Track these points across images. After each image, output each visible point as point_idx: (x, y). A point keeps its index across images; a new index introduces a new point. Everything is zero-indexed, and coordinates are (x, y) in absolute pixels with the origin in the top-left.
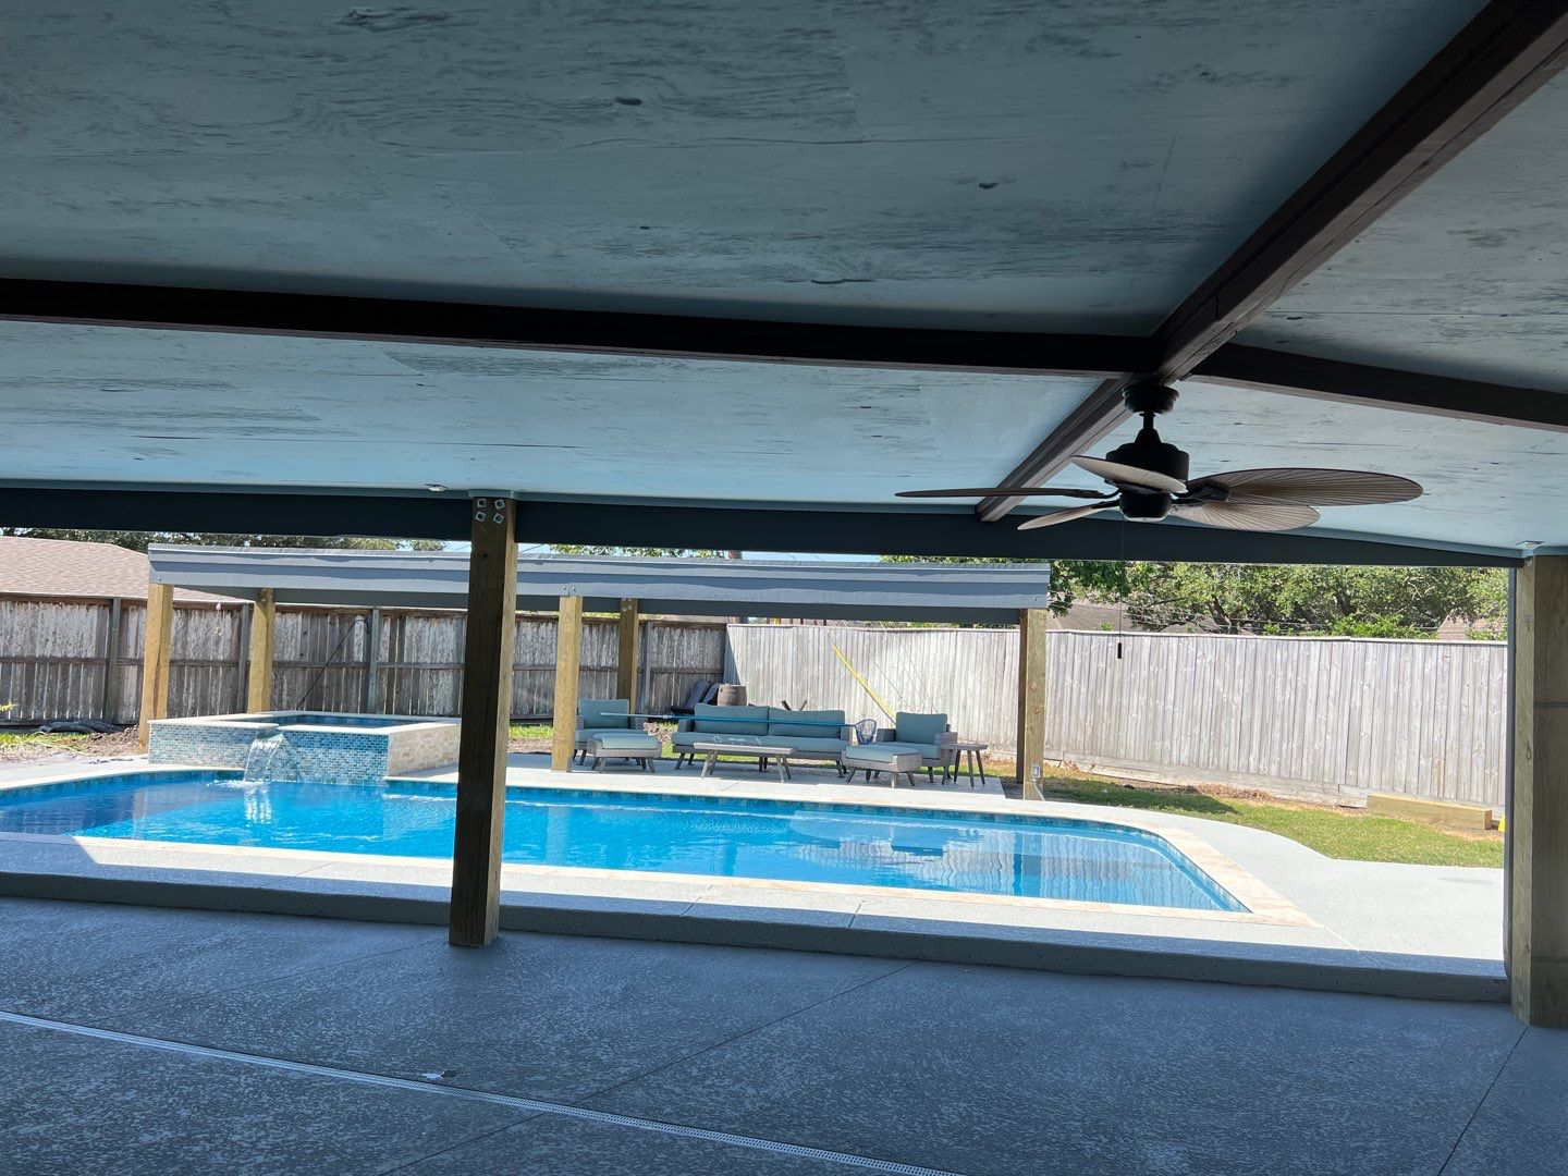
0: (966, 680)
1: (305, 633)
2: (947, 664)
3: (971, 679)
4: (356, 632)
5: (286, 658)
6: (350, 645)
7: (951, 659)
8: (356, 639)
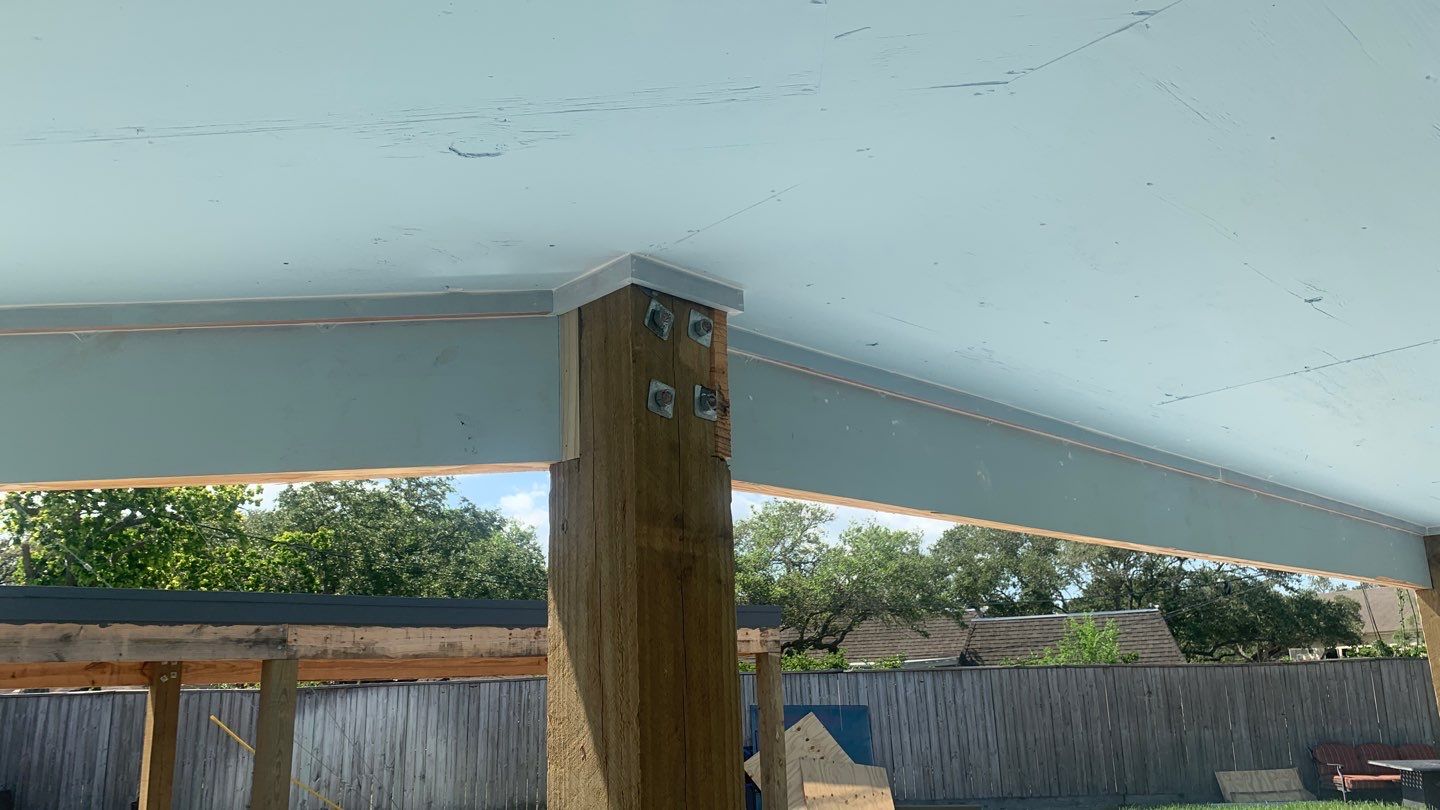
0: (425, 744)
2: (394, 727)
3: (431, 741)
7: (400, 722)
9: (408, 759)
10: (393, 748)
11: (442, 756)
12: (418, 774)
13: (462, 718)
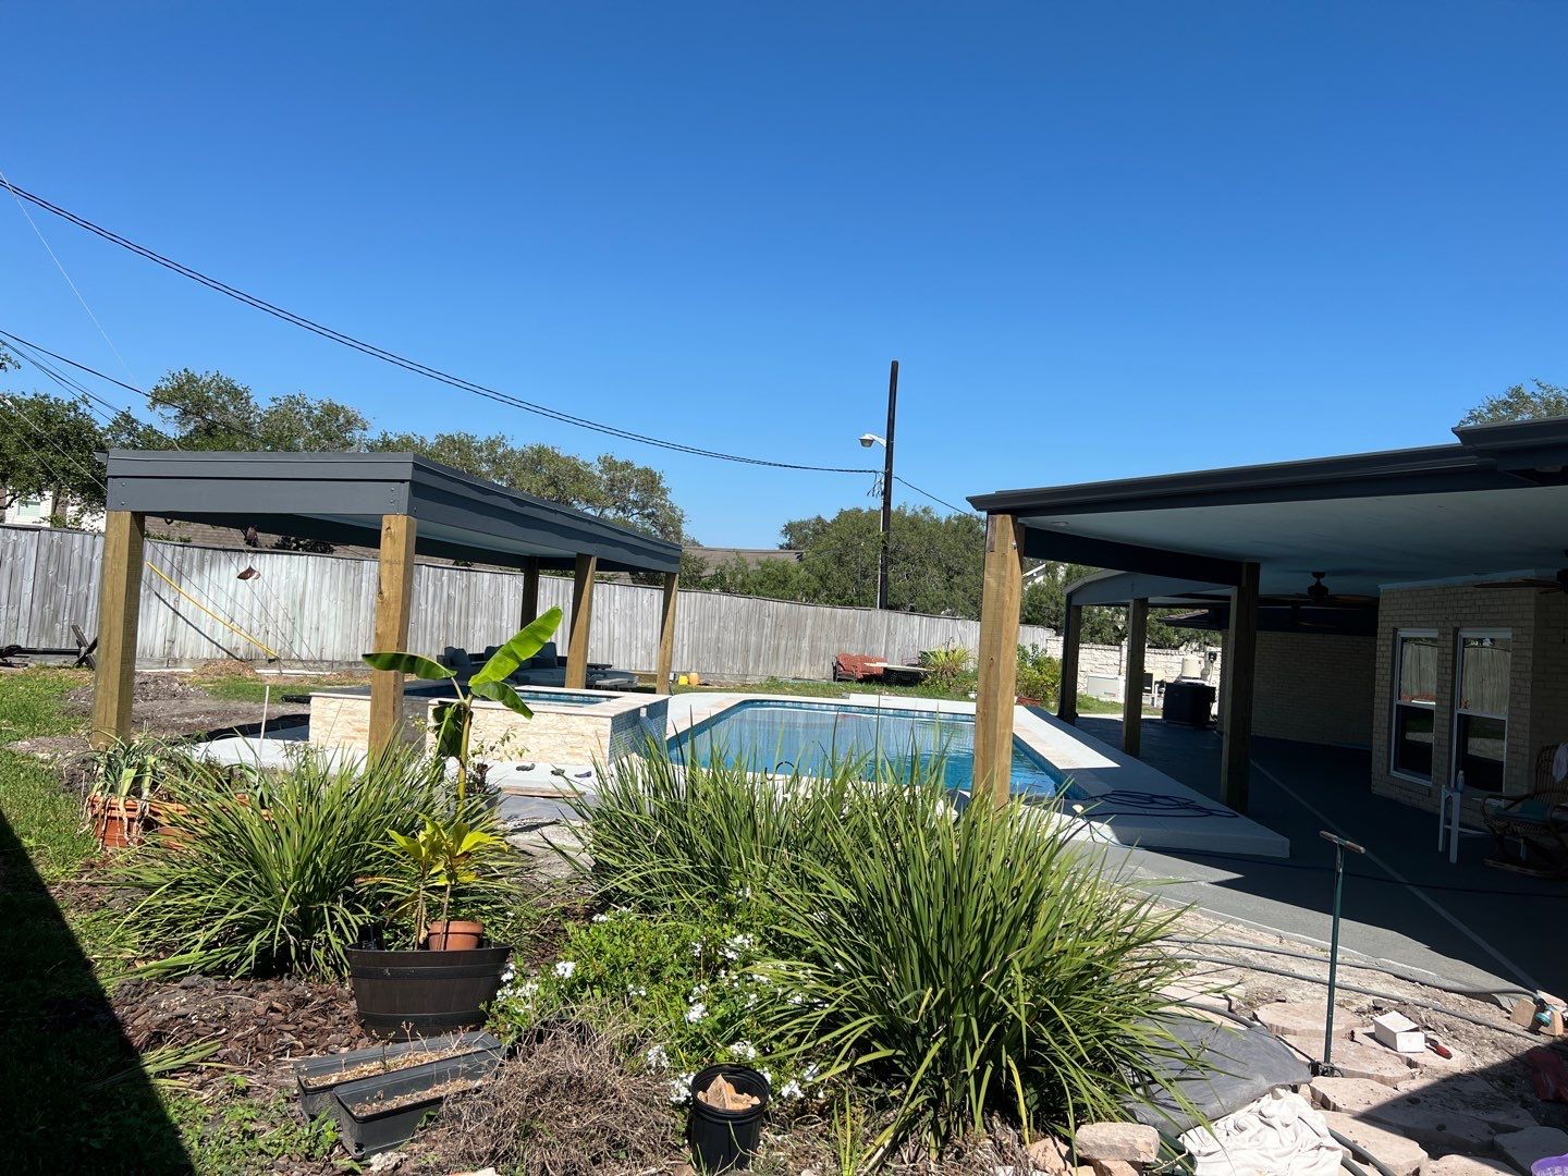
0: (319, 603)
2: (295, 586)
3: (324, 606)
9: (306, 613)
10: (294, 602)
11: (333, 614)
12: (313, 627)
13: (350, 585)
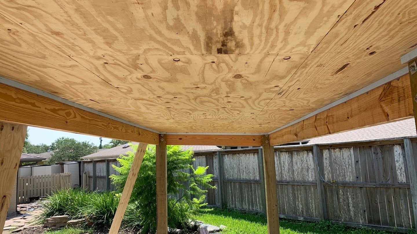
1: (357, 162)
4: (396, 158)
5: (347, 179)
6: (393, 169)
8: (397, 165)
